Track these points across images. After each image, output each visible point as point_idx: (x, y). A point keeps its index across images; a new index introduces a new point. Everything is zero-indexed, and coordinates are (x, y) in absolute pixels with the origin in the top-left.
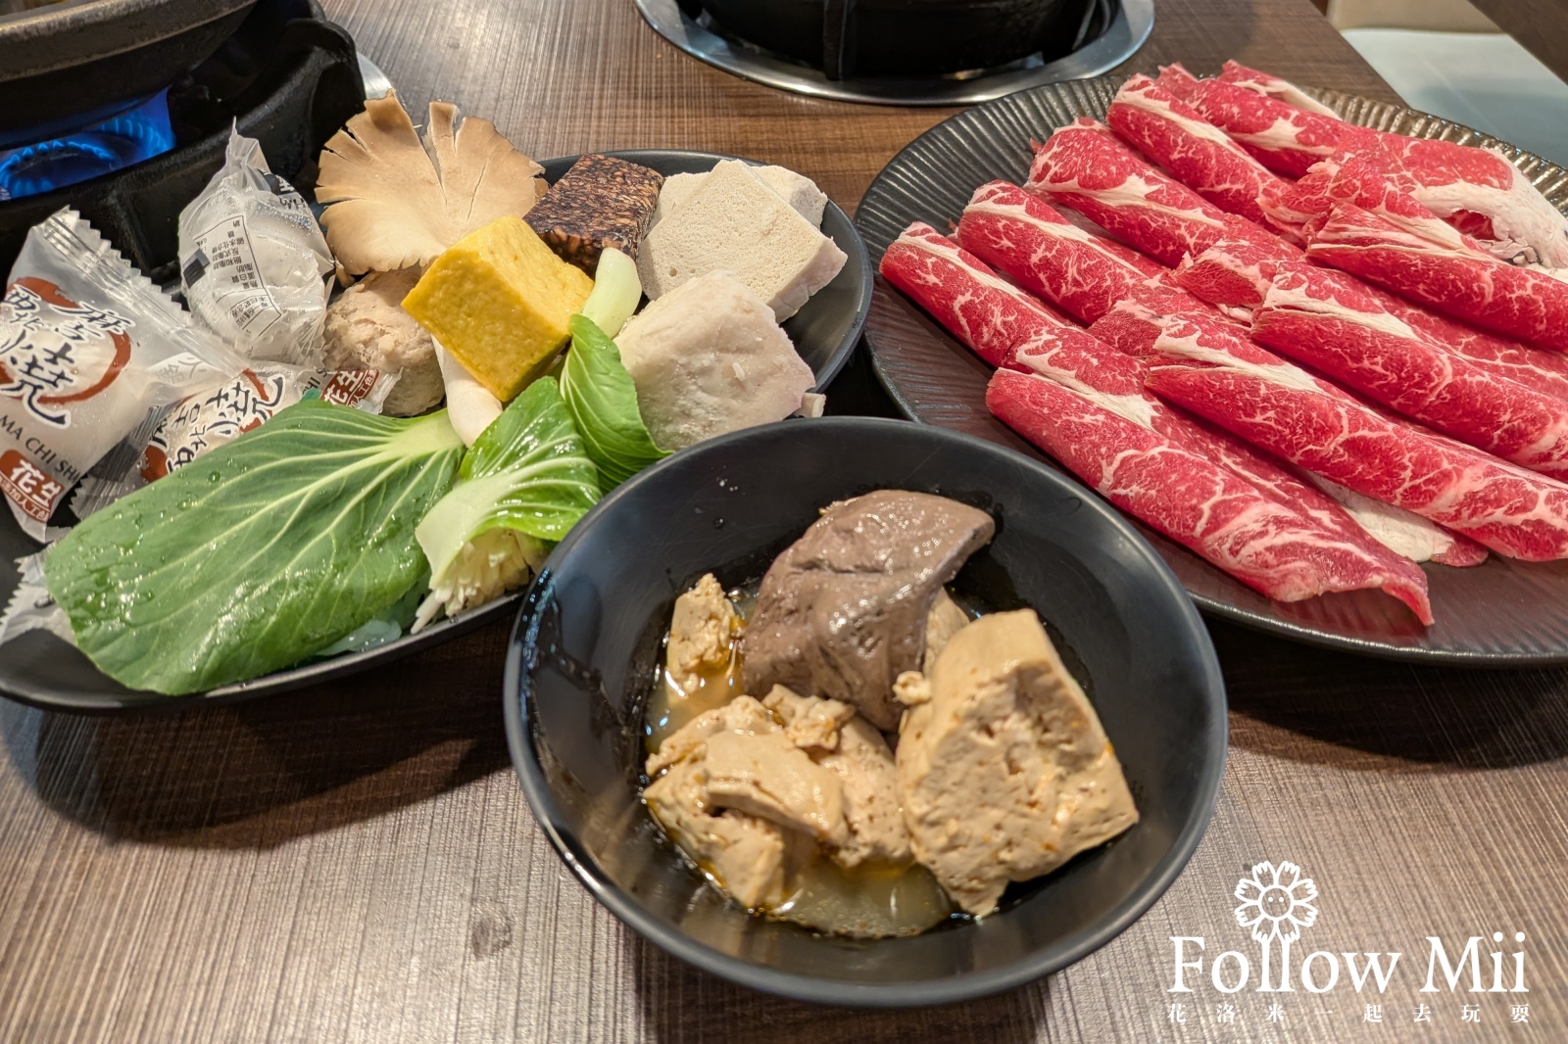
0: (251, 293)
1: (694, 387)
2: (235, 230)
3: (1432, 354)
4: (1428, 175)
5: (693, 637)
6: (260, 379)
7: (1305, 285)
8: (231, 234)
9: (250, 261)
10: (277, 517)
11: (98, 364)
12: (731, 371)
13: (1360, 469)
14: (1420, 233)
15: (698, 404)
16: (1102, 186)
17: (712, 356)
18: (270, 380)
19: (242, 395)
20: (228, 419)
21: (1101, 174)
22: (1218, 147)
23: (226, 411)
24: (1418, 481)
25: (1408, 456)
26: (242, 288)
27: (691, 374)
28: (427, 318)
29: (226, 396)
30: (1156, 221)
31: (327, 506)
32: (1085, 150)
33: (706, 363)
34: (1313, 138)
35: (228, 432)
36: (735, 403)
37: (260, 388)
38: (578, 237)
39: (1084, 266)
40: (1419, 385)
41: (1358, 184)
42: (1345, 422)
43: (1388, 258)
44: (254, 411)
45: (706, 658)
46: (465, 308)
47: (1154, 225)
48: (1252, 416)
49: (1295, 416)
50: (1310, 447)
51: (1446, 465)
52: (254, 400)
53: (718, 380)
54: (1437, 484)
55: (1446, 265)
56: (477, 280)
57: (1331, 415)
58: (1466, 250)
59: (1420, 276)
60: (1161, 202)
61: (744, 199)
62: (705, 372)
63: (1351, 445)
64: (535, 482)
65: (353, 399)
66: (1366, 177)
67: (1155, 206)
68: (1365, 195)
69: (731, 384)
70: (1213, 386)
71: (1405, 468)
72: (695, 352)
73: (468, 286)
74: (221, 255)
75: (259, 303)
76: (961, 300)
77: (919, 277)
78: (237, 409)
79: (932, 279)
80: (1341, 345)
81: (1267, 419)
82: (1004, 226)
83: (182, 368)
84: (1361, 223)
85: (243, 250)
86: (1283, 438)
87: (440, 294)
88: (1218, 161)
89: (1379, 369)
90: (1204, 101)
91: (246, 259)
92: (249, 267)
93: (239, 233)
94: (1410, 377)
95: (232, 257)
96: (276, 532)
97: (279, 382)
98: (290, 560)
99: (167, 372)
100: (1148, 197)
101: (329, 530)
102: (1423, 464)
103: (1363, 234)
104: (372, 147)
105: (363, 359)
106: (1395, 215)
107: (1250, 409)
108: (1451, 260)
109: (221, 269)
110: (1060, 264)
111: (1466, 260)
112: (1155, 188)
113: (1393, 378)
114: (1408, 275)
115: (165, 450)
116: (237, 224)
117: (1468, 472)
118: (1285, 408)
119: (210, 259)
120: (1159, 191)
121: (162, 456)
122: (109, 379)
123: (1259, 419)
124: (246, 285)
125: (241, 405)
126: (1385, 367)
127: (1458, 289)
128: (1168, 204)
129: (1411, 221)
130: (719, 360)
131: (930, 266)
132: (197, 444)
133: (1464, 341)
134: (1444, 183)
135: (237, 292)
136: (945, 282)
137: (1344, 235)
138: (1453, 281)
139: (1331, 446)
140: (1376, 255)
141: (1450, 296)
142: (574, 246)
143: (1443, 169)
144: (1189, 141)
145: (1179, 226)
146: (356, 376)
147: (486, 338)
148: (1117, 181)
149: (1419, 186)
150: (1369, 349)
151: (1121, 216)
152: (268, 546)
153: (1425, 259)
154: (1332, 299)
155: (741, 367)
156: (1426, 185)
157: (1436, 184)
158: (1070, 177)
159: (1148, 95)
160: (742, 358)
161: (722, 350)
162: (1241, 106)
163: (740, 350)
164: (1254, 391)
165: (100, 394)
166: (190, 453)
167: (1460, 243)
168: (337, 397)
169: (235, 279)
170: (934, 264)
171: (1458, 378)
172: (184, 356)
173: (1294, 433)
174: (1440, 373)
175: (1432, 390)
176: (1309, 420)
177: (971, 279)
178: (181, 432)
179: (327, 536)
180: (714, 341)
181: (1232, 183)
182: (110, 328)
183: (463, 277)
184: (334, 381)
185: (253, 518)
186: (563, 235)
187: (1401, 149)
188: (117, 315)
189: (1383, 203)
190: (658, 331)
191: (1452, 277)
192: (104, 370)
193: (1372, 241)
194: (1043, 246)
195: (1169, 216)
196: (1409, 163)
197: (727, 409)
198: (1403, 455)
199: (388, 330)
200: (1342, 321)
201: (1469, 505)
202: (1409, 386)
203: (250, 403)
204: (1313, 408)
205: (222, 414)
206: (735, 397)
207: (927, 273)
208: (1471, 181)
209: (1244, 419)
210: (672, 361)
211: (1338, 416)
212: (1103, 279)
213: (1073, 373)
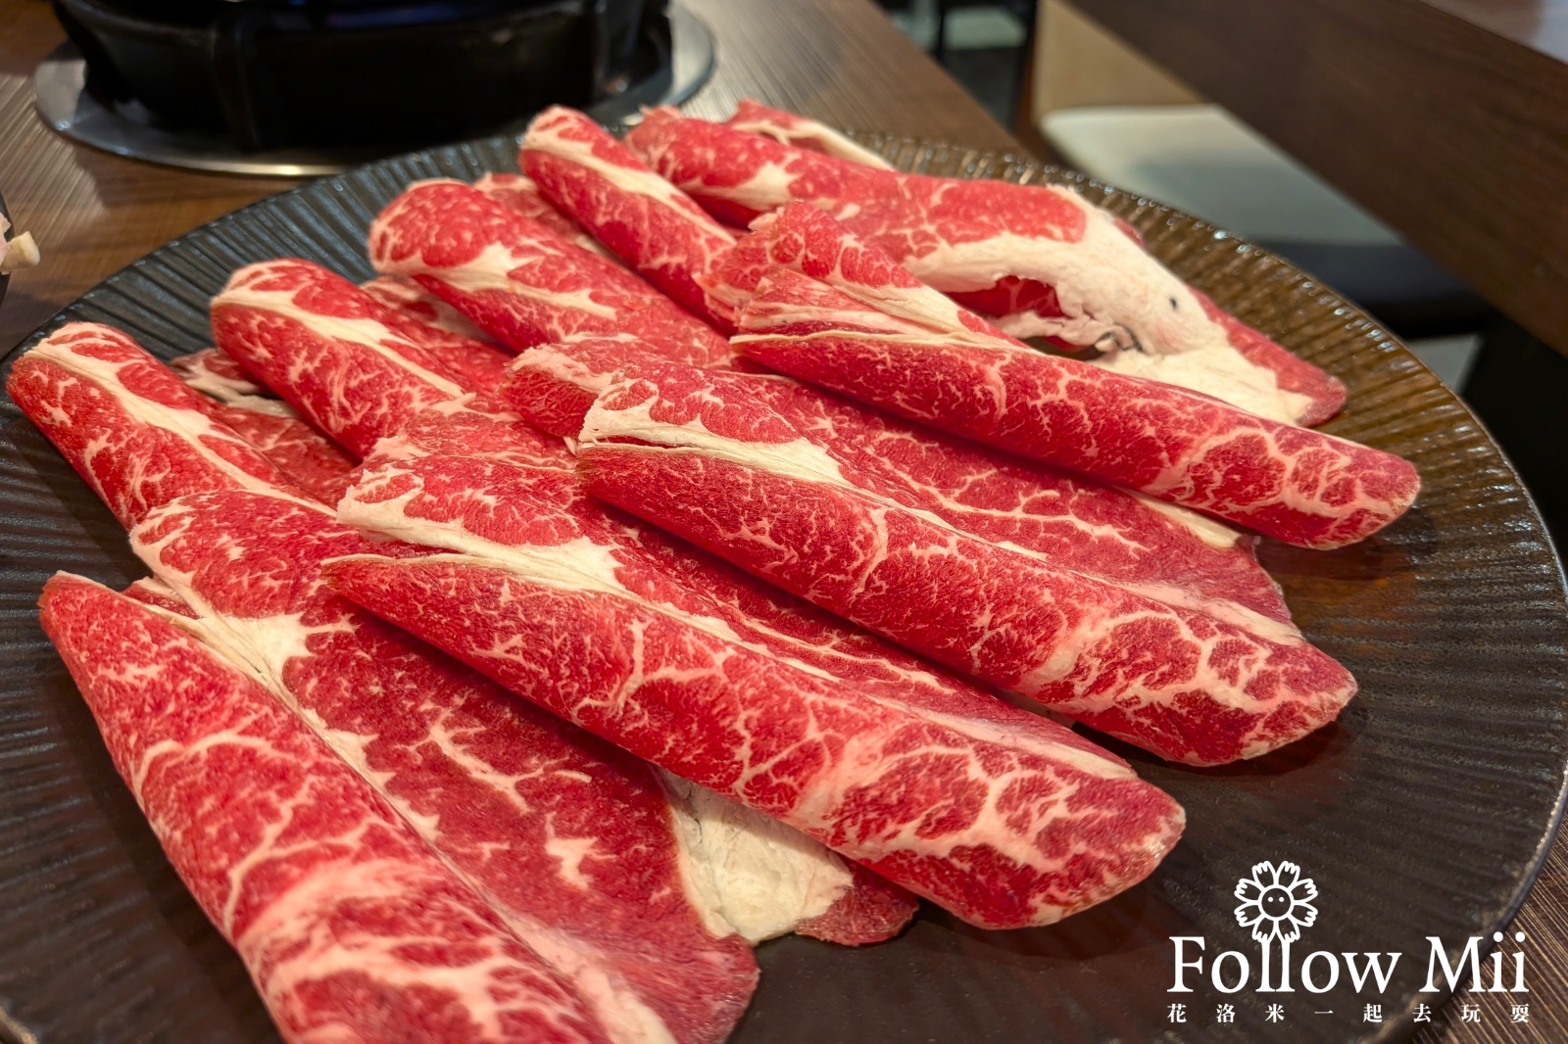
3: (857, 510)
4: (959, 227)
7: (652, 401)
13: (670, 742)
14: (895, 311)
16: (450, 261)
21: (449, 243)
22: (652, 203)
24: (765, 767)
25: (743, 716)
30: (520, 311)
32: (439, 211)
34: (810, 187)
39: (354, 383)
40: (835, 566)
41: (801, 240)
42: (638, 654)
43: (841, 352)
47: (518, 317)
48: (486, 644)
49: (557, 643)
50: (587, 701)
51: (813, 733)
54: (793, 773)
55: (929, 359)
57: (617, 639)
58: (966, 332)
59: (892, 378)
60: (526, 282)
63: (649, 694)
66: (813, 229)
67: (520, 289)
68: (812, 257)
70: (422, 591)
71: (738, 740)
76: (95, 447)
77: (42, 412)
79: (59, 415)
80: (703, 502)
81: (511, 650)
82: (261, 326)
84: (803, 299)
86: (541, 684)
88: (652, 225)
89: (766, 540)
90: (673, 146)
94: (818, 553)
100: (512, 276)
102: (771, 733)
103: (805, 317)
106: (857, 285)
107: (484, 632)
108: (938, 350)
110: (322, 383)
111: (961, 349)
112: (522, 261)
113: (791, 555)
114: (876, 379)
117: (854, 746)
118: (539, 628)
120: (530, 267)
123: (498, 651)
126: (774, 536)
127: (954, 398)
128: (538, 285)
129: (876, 292)
131: (61, 392)
133: (970, 479)
134: (981, 238)
136: (76, 418)
137: (777, 319)
138: (943, 384)
139: (619, 698)
140: (823, 348)
141: (943, 406)
143: (985, 219)
144: (616, 196)
145: (550, 318)
148: (469, 254)
149: (943, 244)
150: (747, 506)
151: (482, 308)
153: (895, 350)
154: (697, 423)
156: (953, 241)
157: (966, 239)
158: (411, 252)
159: (563, 135)
162: (719, 150)
164: (489, 597)
167: (956, 322)
170: (69, 389)
171: (898, 552)
173: (556, 675)
174: (867, 543)
175: (857, 573)
176: (579, 649)
181: (670, 253)
187: (929, 193)
189: (838, 268)
191: (940, 377)
193: (818, 326)
194: (304, 354)
195: (536, 302)
196: (936, 213)
198: (735, 714)
200: (705, 460)
201: (855, 816)
202: (820, 569)
204: (588, 625)
207: (55, 405)
208: (1022, 233)
209: (477, 651)
211: (629, 639)
212: (378, 404)
213: (189, 576)
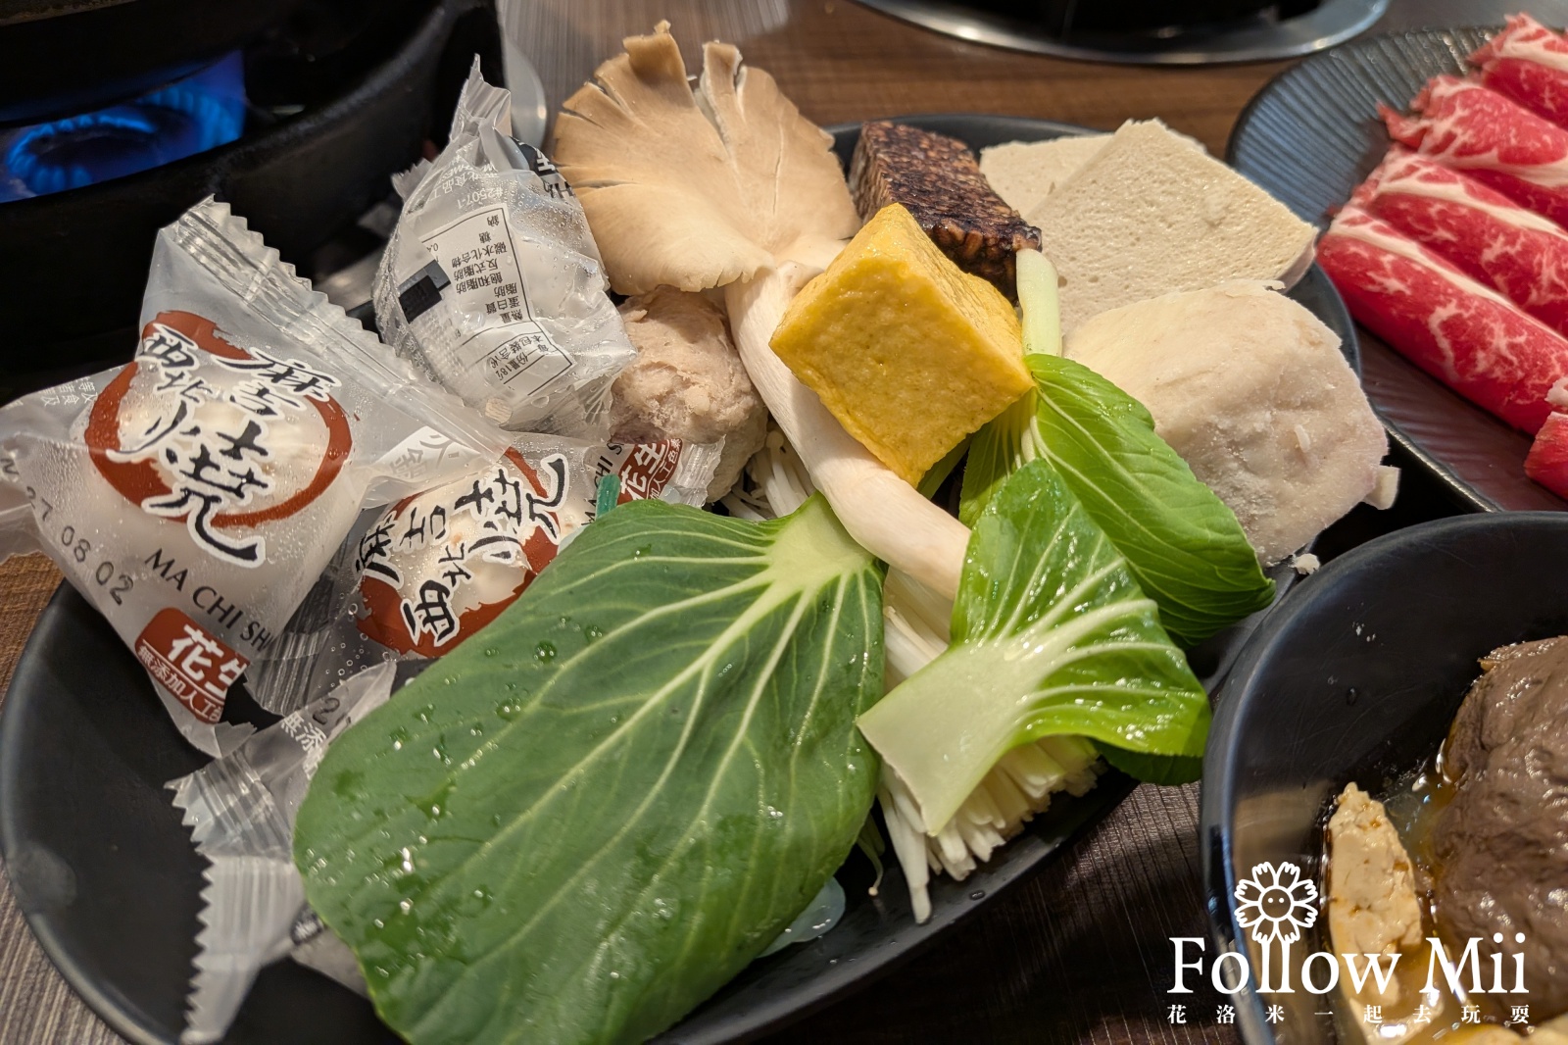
0: (517, 329)
1: (1235, 465)
2: (492, 230)
5: (1378, 904)
6: (530, 462)
8: (485, 238)
9: (514, 280)
10: (665, 723)
11: (302, 455)
12: (1292, 436)
15: (1236, 489)
17: (1268, 415)
18: (545, 463)
19: (510, 489)
20: (500, 532)
23: (495, 519)
26: (500, 321)
27: (1234, 445)
28: (811, 365)
29: (489, 494)
31: (730, 690)
33: (1259, 427)
35: (506, 555)
36: (1289, 487)
37: (531, 476)
38: (979, 234)
44: (533, 516)
45: (1406, 942)
46: (876, 350)
52: (529, 496)
53: (1272, 452)
56: (901, 306)
61: (1171, 175)
62: (1255, 440)
64: (1096, 648)
65: (653, 485)
69: (1289, 459)
72: (1244, 410)
73: (887, 315)
74: (469, 271)
75: (533, 346)
76: (1443, 313)
77: (1372, 282)
78: (510, 515)
79: (1394, 285)
82: (1439, 212)
83: (429, 453)
85: (504, 260)
87: (836, 329)
91: (509, 277)
92: (512, 288)
93: (497, 235)
95: (487, 273)
96: (672, 748)
97: (558, 466)
98: (700, 802)
99: (406, 461)
101: (741, 734)
104: (634, 108)
105: (657, 423)
109: (470, 293)
110: (1529, 263)
115: (397, 586)
116: (493, 221)
119: (451, 278)
121: (393, 596)
122: (325, 478)
124: (505, 316)
125: (512, 508)
130: (1275, 422)
131: (1388, 267)
132: (452, 575)
135: (494, 329)
136: (1414, 287)
142: (972, 248)
146: (658, 451)
147: (903, 395)
152: (663, 780)
155: (1306, 429)
160: (1306, 417)
161: (1279, 406)
163: (1305, 405)
165: (311, 506)
166: (442, 590)
168: (634, 483)
169: (491, 308)
170: (1393, 263)
172: (425, 434)
177: (1450, 285)
178: (420, 554)
179: (742, 748)
180: (1272, 393)
182: (308, 391)
183: (881, 301)
184: (631, 460)
185: (628, 726)
186: (958, 232)
188: (308, 368)
190: (1183, 380)
192: (314, 466)
194: (1500, 238)
197: (1278, 496)
199: (694, 378)
203: (525, 503)
205: (489, 525)
206: (1291, 477)
207: (1386, 276)
210: (1209, 425)
